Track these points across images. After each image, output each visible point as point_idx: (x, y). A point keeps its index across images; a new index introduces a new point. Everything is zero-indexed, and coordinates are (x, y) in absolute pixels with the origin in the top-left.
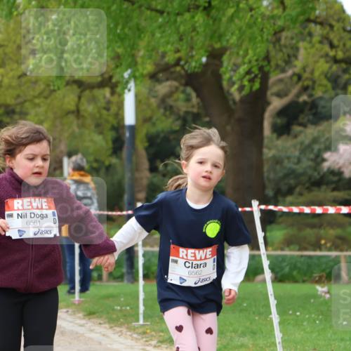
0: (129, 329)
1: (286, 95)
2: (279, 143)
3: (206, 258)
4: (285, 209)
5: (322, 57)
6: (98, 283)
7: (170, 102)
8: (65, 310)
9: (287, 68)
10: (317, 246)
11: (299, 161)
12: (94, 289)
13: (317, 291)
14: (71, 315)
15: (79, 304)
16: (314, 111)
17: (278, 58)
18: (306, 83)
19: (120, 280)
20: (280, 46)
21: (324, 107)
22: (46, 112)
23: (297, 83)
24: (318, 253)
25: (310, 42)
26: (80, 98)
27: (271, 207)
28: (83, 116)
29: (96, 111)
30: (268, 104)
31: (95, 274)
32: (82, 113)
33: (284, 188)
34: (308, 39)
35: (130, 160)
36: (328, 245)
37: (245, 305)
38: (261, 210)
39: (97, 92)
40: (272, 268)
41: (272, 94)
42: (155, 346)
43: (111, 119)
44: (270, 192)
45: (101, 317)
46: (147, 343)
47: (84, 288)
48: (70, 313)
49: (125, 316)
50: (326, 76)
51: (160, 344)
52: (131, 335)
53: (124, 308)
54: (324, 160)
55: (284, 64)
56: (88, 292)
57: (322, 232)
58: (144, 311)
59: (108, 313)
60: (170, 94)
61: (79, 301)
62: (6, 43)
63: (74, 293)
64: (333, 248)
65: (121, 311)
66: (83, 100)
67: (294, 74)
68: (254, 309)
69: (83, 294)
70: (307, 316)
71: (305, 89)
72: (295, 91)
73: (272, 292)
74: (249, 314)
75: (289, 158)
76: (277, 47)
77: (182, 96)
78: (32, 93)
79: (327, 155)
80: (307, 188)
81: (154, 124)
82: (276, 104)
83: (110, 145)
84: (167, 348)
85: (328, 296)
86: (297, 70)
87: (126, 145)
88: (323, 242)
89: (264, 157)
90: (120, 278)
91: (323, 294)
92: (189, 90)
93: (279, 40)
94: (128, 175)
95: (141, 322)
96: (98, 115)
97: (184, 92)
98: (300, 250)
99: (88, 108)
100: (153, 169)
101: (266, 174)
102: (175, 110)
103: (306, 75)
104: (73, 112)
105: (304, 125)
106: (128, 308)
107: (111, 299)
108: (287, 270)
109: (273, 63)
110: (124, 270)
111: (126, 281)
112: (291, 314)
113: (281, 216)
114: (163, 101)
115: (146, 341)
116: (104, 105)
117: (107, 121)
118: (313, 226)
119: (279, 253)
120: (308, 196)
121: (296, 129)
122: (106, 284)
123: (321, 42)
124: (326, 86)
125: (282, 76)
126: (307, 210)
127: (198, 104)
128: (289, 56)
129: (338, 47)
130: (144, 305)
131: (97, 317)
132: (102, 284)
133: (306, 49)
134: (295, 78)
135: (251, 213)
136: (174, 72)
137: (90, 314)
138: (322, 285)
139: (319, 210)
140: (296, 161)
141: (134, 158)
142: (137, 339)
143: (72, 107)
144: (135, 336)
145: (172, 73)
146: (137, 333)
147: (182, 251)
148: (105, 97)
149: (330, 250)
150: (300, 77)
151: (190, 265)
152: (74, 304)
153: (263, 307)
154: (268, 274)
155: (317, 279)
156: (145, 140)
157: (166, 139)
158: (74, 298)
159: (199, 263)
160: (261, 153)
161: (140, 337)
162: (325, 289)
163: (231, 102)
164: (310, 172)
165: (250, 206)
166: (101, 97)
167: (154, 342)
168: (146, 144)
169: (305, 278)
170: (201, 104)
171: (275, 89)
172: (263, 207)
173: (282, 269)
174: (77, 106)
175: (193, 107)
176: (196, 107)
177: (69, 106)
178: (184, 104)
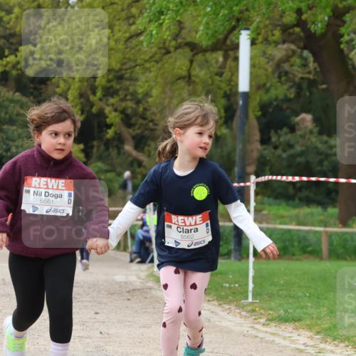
0: (238, 306)
3: (195, 224)
7: (286, 67)
19: (226, 257)
22: (156, 77)
26: (191, 62)
28: (194, 82)
29: (208, 76)
32: (193, 78)
35: (242, 130)
39: (209, 56)
42: (264, 325)
43: (223, 85)
46: (256, 321)
49: (234, 293)
51: (268, 322)
52: (239, 313)
53: (232, 285)
58: (253, 288)
59: (217, 290)
60: (287, 59)
65: (230, 288)
66: (195, 64)
77: (298, 61)
78: (143, 57)
81: (268, 90)
83: (223, 113)
84: (276, 326)
87: (238, 113)
90: (227, 255)
92: (306, 53)
94: (239, 146)
95: (250, 299)
96: (210, 81)
97: (300, 56)
99: (200, 73)
100: (265, 141)
102: (290, 75)
104: (184, 78)
106: (237, 285)
107: (219, 276)
110: (232, 247)
111: (232, 259)
114: (278, 66)
115: (255, 319)
116: (216, 70)
117: (219, 88)
127: (315, 69)
130: (254, 283)
136: (293, 34)
141: (246, 128)
142: (245, 316)
143: (184, 73)
144: (244, 313)
145: (290, 34)
146: (245, 311)
147: (174, 218)
148: (217, 62)
156: (258, 109)
157: (279, 109)
159: (189, 228)
161: (248, 315)
163: (350, 67)
166: (213, 61)
167: (263, 321)
168: (260, 113)
170: (318, 69)
174: (189, 71)
175: (309, 73)
176: (313, 72)
177: (180, 71)
178: (300, 69)
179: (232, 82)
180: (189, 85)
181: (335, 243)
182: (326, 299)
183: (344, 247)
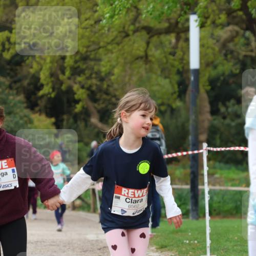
3: (142, 196)
7: (231, 46)
15: (151, 238)
22: (118, 58)
26: (148, 43)
28: (150, 61)
29: (163, 55)
32: (150, 58)
35: (194, 103)
39: (164, 38)
43: (176, 63)
45: (172, 250)
49: (194, 249)
53: (192, 242)
56: (159, 227)
58: (211, 244)
59: (178, 246)
60: (231, 39)
61: (151, 235)
65: (189, 244)
66: (151, 45)
69: (154, 230)
77: (242, 40)
78: (106, 40)
81: (216, 67)
83: (176, 89)
87: (190, 88)
90: (186, 215)
92: (248, 33)
94: (192, 117)
95: (208, 255)
96: (165, 60)
97: (243, 36)
99: (156, 53)
100: (214, 112)
102: (235, 54)
104: (141, 58)
106: (196, 242)
110: (189, 207)
111: (191, 217)
114: (224, 45)
116: (170, 50)
117: (173, 66)
130: (210, 239)
131: (169, 250)
137: (162, 247)
141: (198, 101)
143: (142, 53)
145: (234, 17)
147: (125, 190)
148: (170, 43)
156: (207, 84)
157: (226, 83)
159: (137, 199)
166: (167, 43)
174: (146, 51)
175: (252, 51)
177: (138, 52)
178: (243, 48)
179: (185, 60)
180: (146, 64)
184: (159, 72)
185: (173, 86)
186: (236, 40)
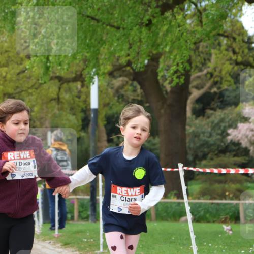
1: (202, 88)
2: (197, 121)
3: (135, 195)
4: (201, 170)
5: (227, 60)
6: (71, 222)
7: (122, 92)
8: (48, 242)
9: (203, 68)
10: (223, 196)
11: (211, 135)
12: (68, 226)
13: (223, 228)
14: (53, 245)
15: (58, 238)
16: (221, 99)
17: (197, 61)
18: (216, 79)
19: (86, 220)
20: (199, 52)
21: (228, 96)
22: (36, 99)
23: (210, 79)
24: (224, 201)
25: (219, 50)
26: (60, 89)
27: (191, 169)
28: (62, 102)
29: (71, 98)
30: (190, 94)
31: (69, 216)
32: (61, 100)
33: (200, 154)
34: (218, 47)
35: (94, 134)
36: (231, 196)
37: (173, 238)
38: (184, 170)
39: (72, 85)
40: (192, 212)
41: (193, 87)
43: (81, 104)
44: (190, 158)
45: (73, 247)
47: (62, 226)
48: (52, 243)
49: (90, 246)
50: (230, 75)
53: (89, 240)
54: (228, 134)
55: (201, 65)
56: (64, 229)
57: (226, 186)
58: (103, 242)
59: (78, 244)
60: (122, 87)
61: (57, 235)
62: (10, 49)
63: (54, 229)
64: (234, 198)
65: (87, 242)
66: (62, 90)
67: (208, 73)
68: (179, 241)
69: (61, 230)
70: (217, 247)
71: (215, 83)
72: (208, 85)
73: (192, 230)
74: (177, 244)
75: (203, 133)
76: (197, 53)
77: (130, 88)
78: (27, 85)
79: (230, 131)
80: (216, 155)
81: (111, 108)
82: (195, 94)
83: (80, 123)
85: (231, 232)
86: (210, 70)
87: (91, 123)
88: (227, 193)
89: (187, 132)
90: (86, 219)
91: (227, 231)
92: (135, 83)
93: (198, 48)
94: (92, 145)
95: (101, 250)
96: (72, 102)
97: (131, 85)
98: (211, 199)
99: (66, 96)
101: (188, 145)
102: (125, 97)
103: (216, 74)
104: (55, 99)
105: (214, 109)
106: (92, 240)
107: (80, 234)
108: (202, 213)
109: (193, 65)
110: (89, 213)
111: (90, 221)
112: (205, 245)
113: (198, 175)
114: (117, 91)
116: (76, 94)
117: (79, 106)
118: (220, 182)
119: (197, 201)
120: (217, 160)
121: (209, 112)
122: (77, 223)
123: (227, 50)
124: (230, 81)
125: (199, 74)
126: (216, 171)
127: (142, 93)
128: (205, 60)
129: (238, 53)
131: (71, 247)
132: (74, 223)
133: (216, 54)
134: (209, 76)
135: (178, 172)
136: (126, 71)
137: (66, 245)
138: (227, 224)
139: (224, 171)
140: (208, 135)
141: (97, 133)
143: (55, 96)
145: (124, 71)
147: (119, 189)
148: (77, 89)
149: (232, 199)
150: (212, 75)
151: (124, 199)
152: (55, 237)
153: (186, 240)
154: (189, 217)
155: (223, 220)
156: (104, 119)
158: (55, 233)
159: (130, 197)
160: (184, 129)
162: (229, 227)
163: (164, 93)
164: (218, 143)
165: (178, 168)
166: (74, 89)
168: (105, 123)
169: (215, 220)
170: (143, 94)
171: (194, 83)
172: (186, 168)
173: (199, 212)
174: (58, 95)
175: (138, 96)
176: (140, 95)
177: (52, 95)
178: (132, 94)
179: (87, 102)
180: (58, 104)
181: (160, 209)
182: (153, 249)
183: (166, 212)
184: (68, 111)
185: (78, 121)
186: (126, 88)
